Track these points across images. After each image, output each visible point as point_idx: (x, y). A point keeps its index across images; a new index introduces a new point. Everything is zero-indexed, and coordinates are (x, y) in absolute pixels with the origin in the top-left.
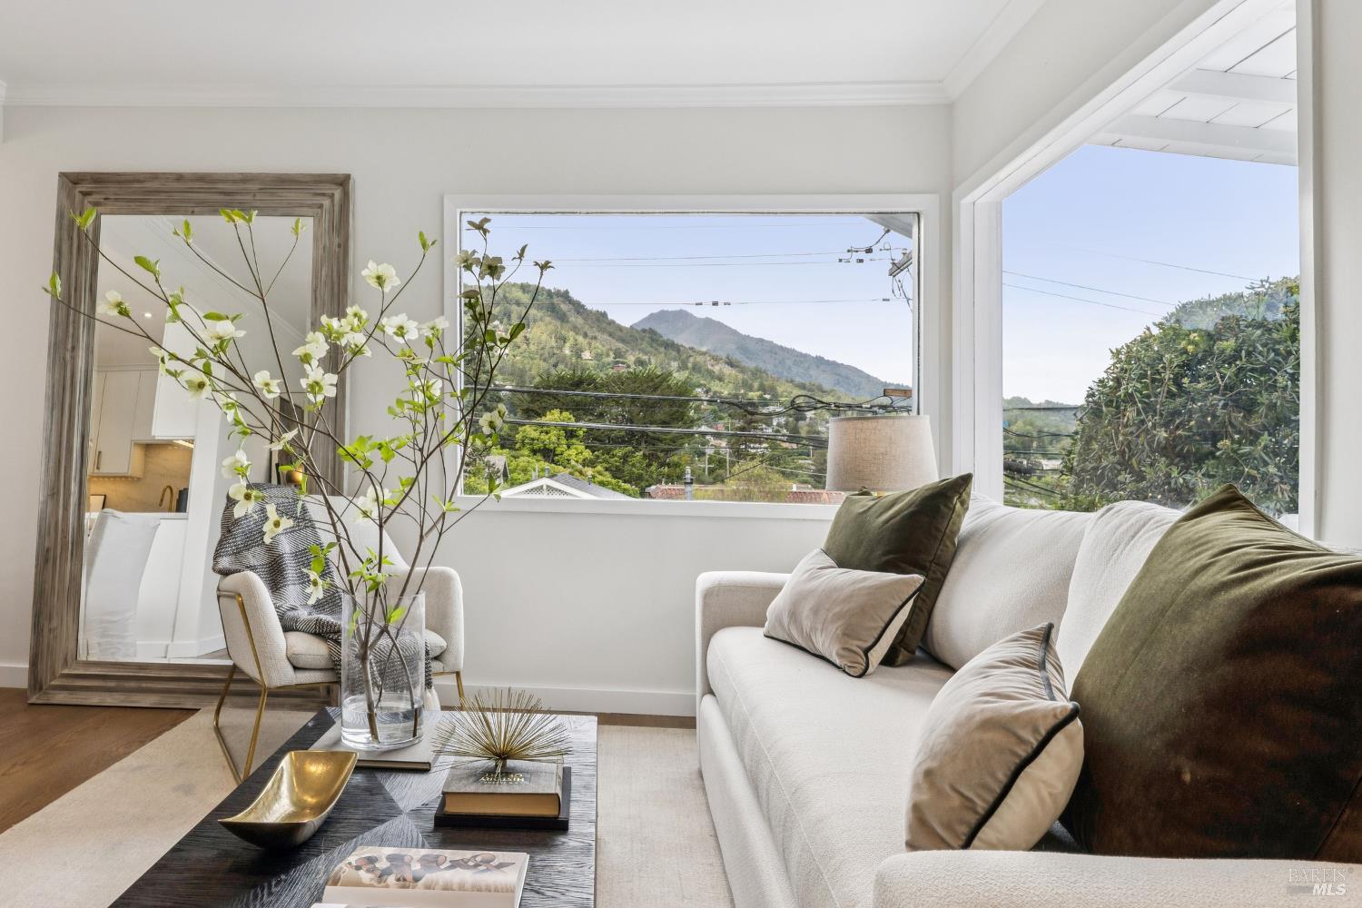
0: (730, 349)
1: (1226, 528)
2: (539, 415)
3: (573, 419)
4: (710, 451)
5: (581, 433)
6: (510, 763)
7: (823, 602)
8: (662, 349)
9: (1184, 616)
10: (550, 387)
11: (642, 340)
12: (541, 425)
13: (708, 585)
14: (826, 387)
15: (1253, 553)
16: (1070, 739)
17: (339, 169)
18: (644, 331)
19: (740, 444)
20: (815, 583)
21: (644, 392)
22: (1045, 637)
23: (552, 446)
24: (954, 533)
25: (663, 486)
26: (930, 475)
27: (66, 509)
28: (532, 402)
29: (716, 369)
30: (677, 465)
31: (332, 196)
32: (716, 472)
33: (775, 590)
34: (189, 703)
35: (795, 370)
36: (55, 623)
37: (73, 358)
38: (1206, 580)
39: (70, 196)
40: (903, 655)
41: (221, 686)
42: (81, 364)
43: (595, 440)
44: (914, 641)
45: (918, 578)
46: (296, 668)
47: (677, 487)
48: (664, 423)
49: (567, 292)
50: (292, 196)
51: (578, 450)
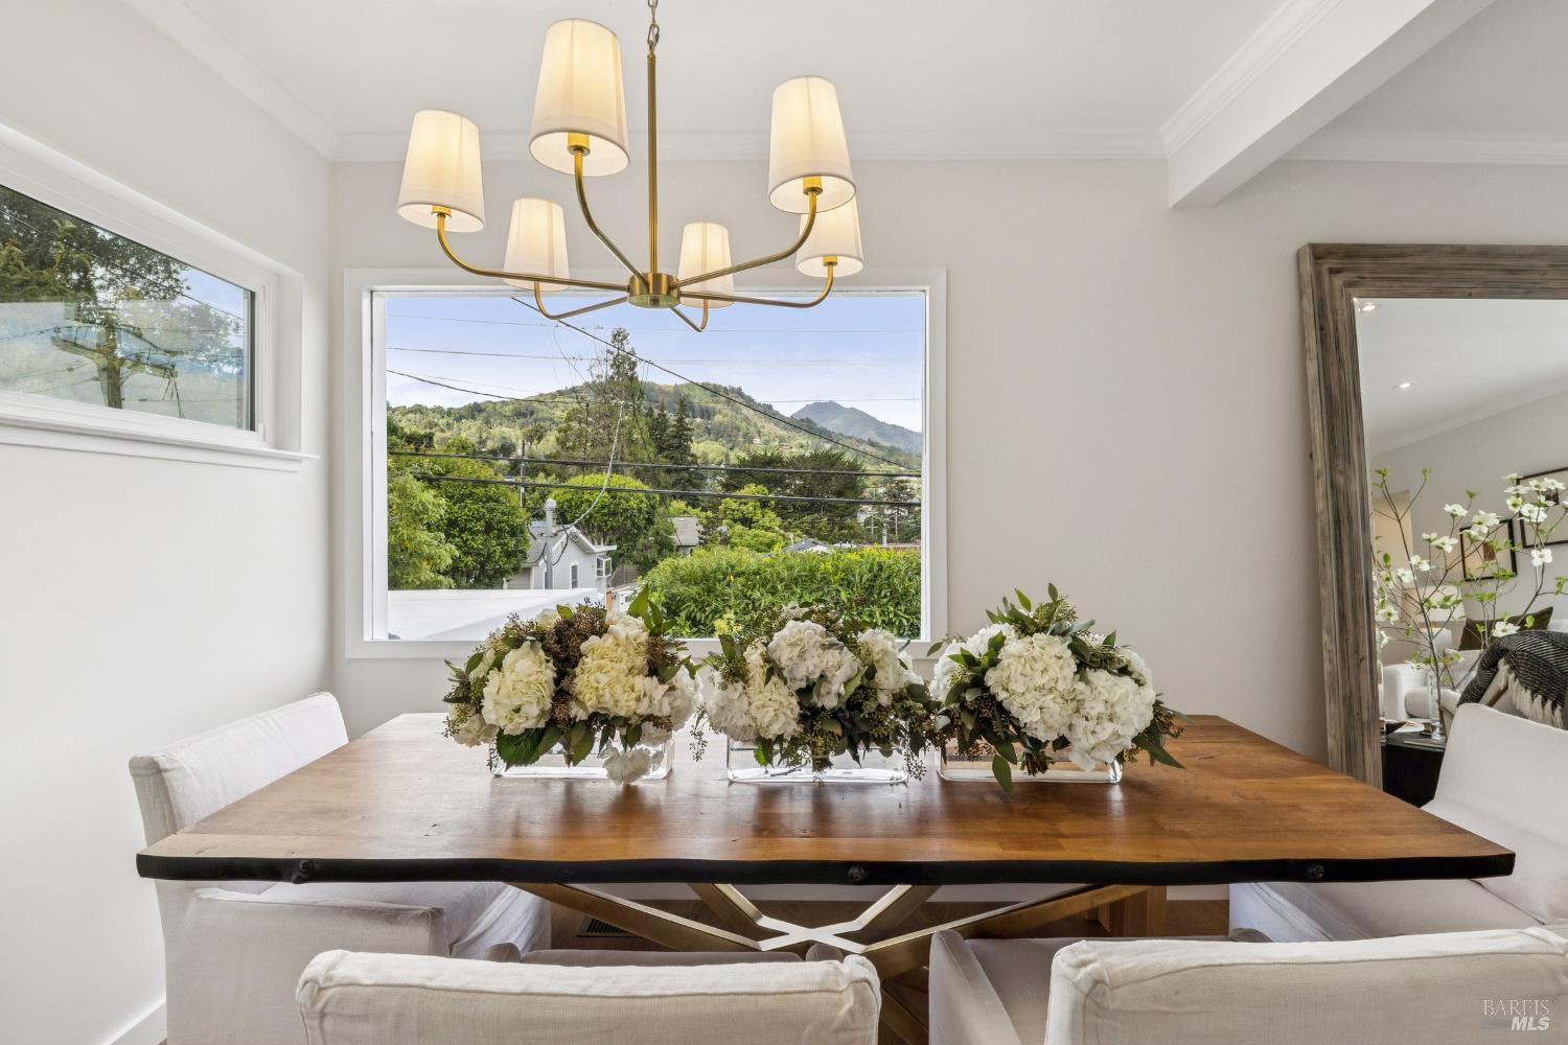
0: (871, 433)
2: (736, 488)
3: (767, 491)
5: (773, 502)
8: (817, 435)
10: (745, 466)
11: (801, 427)
12: (741, 498)
18: (802, 420)
21: (823, 468)
23: (749, 516)
28: (731, 478)
43: (782, 509)
48: (839, 494)
49: (740, 389)
51: (771, 518)
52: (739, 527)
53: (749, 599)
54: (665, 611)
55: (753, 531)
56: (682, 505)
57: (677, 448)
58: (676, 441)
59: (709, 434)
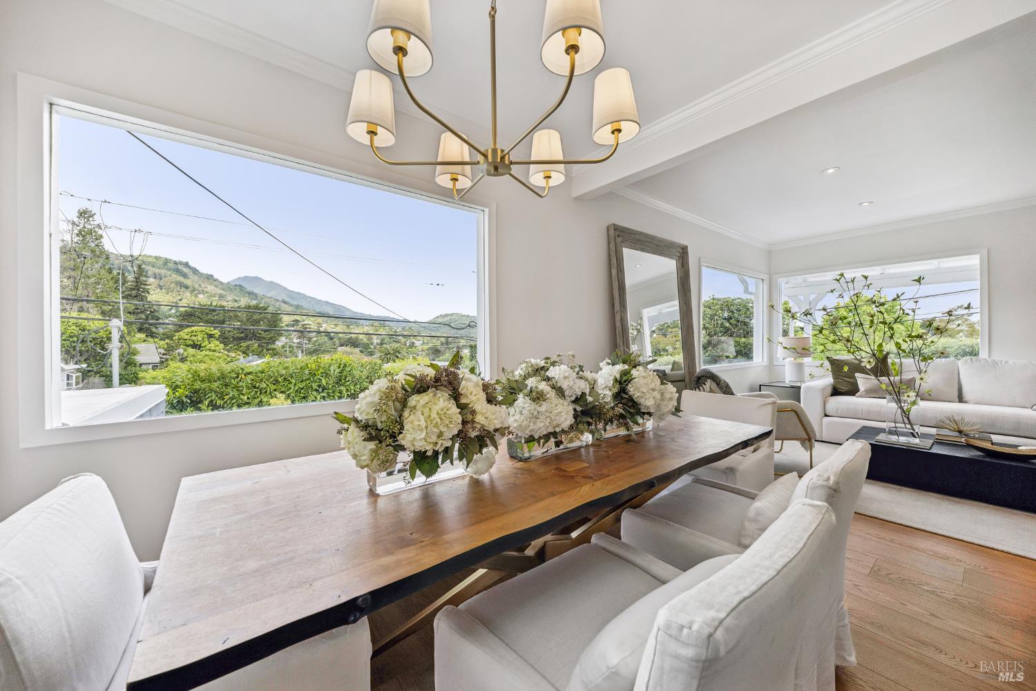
0: (283, 296)
2: (187, 326)
3: (212, 328)
5: (217, 336)
8: (247, 295)
10: (194, 311)
11: (235, 289)
12: (191, 332)
18: (236, 285)
23: (199, 343)
28: (182, 320)
31: (680, 253)
39: (614, 237)
43: (224, 339)
49: (187, 262)
51: (215, 344)
52: (191, 351)
53: (258, 388)
54: (189, 401)
55: (204, 353)
56: (142, 336)
57: (136, 296)
58: (134, 292)
59: (161, 289)
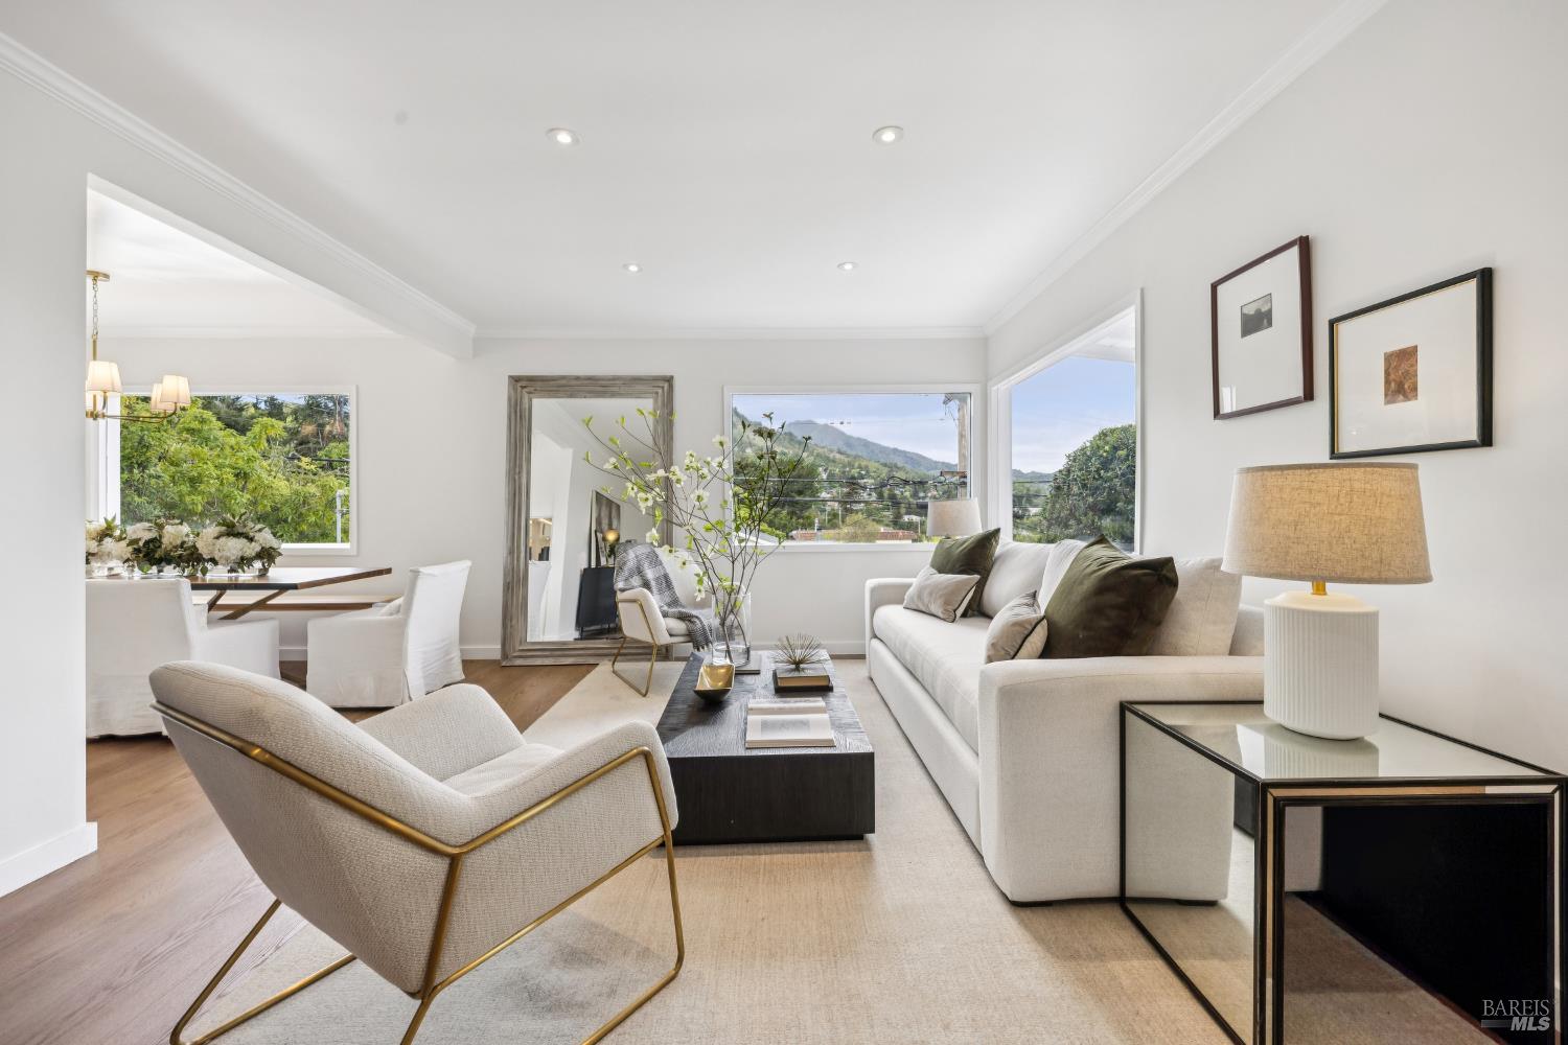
0: (840, 444)
1: (1100, 551)
4: (828, 509)
6: (802, 666)
7: (934, 590)
9: (1081, 583)
13: (872, 585)
14: (900, 464)
15: (1104, 559)
16: (1043, 628)
17: (667, 373)
19: (847, 503)
20: (929, 582)
22: (1034, 596)
24: (993, 554)
25: (800, 532)
26: (978, 530)
27: (518, 561)
29: (831, 456)
30: (808, 518)
31: (663, 387)
32: (833, 522)
33: (909, 586)
34: (592, 661)
35: (880, 455)
36: (514, 622)
37: (520, 478)
38: (1089, 570)
39: (515, 390)
40: (970, 612)
41: (616, 651)
42: (524, 481)
44: (975, 607)
45: (977, 577)
46: (671, 635)
47: (809, 531)
50: (639, 387)
